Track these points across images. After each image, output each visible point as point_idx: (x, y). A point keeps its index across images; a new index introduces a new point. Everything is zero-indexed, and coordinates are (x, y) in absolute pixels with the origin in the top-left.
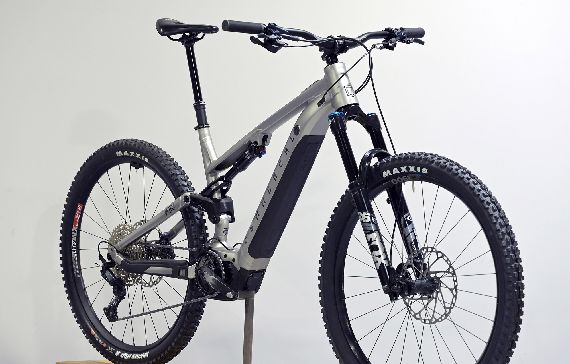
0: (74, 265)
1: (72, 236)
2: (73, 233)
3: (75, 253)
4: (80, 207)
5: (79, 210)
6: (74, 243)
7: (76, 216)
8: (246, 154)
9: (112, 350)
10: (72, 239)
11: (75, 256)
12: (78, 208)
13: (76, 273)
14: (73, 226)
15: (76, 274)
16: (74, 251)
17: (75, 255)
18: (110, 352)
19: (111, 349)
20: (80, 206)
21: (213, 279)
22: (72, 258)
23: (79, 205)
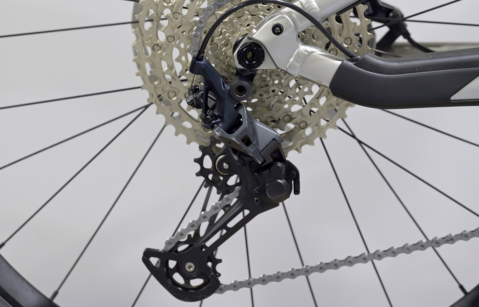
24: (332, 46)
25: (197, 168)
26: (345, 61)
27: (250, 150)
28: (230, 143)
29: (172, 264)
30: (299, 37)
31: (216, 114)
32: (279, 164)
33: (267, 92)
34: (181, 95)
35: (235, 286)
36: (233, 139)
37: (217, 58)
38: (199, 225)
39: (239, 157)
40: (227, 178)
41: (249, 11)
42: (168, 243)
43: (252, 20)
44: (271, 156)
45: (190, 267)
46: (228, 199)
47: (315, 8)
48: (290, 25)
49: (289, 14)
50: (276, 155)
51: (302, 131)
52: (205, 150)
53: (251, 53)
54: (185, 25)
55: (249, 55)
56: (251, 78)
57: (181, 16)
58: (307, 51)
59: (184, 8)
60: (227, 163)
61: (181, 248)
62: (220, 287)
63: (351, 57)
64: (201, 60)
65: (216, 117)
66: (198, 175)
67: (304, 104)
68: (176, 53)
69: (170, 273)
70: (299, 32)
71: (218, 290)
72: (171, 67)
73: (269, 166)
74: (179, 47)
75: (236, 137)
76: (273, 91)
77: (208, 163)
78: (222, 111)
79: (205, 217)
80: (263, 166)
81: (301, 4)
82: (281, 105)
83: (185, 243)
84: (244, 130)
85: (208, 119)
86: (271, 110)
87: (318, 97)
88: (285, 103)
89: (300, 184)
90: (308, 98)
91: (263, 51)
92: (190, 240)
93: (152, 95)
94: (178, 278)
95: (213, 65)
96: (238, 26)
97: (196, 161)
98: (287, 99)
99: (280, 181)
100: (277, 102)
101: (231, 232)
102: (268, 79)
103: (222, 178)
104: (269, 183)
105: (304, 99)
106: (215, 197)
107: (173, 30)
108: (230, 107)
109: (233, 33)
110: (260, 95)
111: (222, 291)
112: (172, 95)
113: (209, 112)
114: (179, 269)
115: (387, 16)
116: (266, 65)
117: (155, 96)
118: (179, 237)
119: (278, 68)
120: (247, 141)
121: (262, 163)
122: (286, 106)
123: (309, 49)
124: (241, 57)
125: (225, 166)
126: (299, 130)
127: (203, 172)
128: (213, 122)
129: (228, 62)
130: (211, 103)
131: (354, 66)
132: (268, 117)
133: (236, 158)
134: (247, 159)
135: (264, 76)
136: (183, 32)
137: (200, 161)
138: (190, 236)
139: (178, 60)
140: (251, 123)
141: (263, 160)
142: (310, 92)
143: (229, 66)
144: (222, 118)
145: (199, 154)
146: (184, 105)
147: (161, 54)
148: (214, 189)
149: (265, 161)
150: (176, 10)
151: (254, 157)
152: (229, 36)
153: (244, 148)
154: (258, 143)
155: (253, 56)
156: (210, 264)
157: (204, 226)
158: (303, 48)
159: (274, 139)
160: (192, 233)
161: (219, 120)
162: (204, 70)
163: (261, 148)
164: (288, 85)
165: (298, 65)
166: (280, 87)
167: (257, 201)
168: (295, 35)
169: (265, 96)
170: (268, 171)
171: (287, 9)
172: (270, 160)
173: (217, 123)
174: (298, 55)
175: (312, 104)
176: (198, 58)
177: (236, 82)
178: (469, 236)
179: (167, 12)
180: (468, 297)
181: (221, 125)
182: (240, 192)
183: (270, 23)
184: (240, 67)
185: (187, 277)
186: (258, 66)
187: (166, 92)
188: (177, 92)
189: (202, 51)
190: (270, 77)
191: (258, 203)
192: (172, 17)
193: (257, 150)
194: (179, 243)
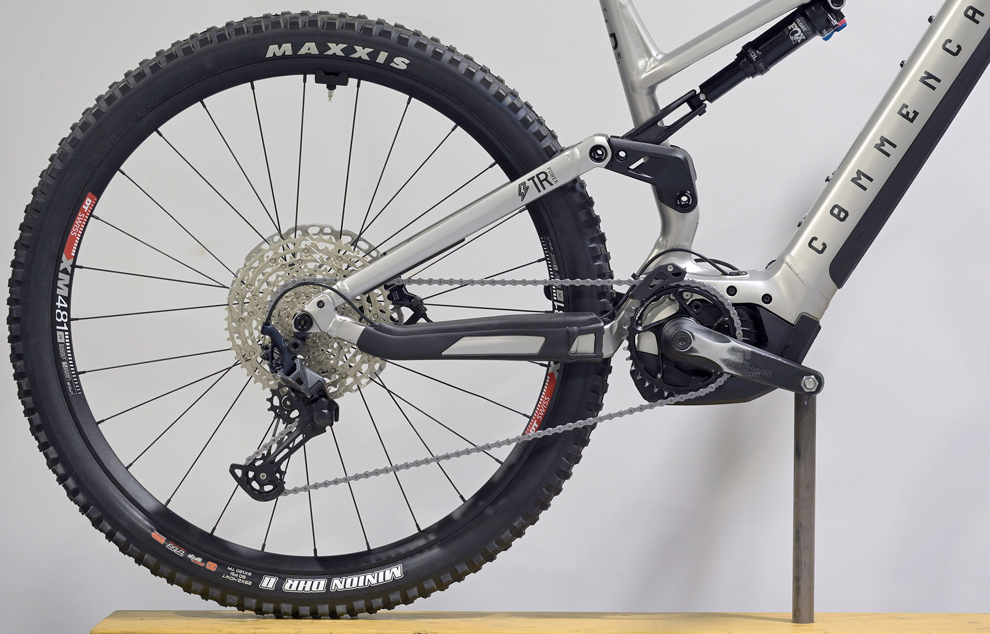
0: (64, 363)
1: (59, 285)
2: (61, 275)
3: (64, 331)
4: (88, 204)
5: (86, 211)
6: (61, 302)
7: (76, 228)
8: (797, 29)
9: (244, 577)
10: (59, 291)
11: (65, 339)
12: (84, 207)
13: (71, 382)
14: (64, 258)
15: (72, 386)
16: (62, 324)
17: (65, 335)
18: (239, 581)
19: (240, 576)
20: (90, 201)
21: (733, 350)
22: (55, 344)
23: (88, 199)
24: (363, 320)
25: (269, 405)
26: (368, 327)
27: (302, 388)
28: (288, 383)
29: (251, 474)
30: (336, 310)
31: (279, 363)
32: (324, 399)
33: (318, 351)
34: (257, 354)
35: (296, 491)
36: (290, 379)
37: (282, 326)
38: (270, 446)
39: (296, 394)
40: (290, 412)
41: (304, 294)
42: (248, 459)
43: (306, 300)
44: (318, 394)
45: (263, 476)
46: (290, 428)
47: (347, 290)
48: (330, 301)
49: (329, 294)
50: (321, 393)
51: (344, 380)
52: (274, 392)
53: (303, 321)
54: (261, 304)
55: (303, 322)
56: (304, 339)
57: (258, 297)
58: (341, 319)
59: (260, 292)
60: (289, 401)
61: (258, 463)
62: (285, 491)
63: (372, 323)
64: (269, 325)
65: (279, 365)
66: (269, 410)
67: (345, 360)
68: (255, 324)
69: (249, 481)
70: (336, 306)
71: (283, 493)
72: (251, 334)
73: (315, 400)
74: (257, 320)
75: (291, 378)
76: (322, 350)
77: (276, 402)
78: (283, 360)
79: (274, 440)
80: (311, 399)
81: (338, 287)
82: (329, 361)
83: (260, 459)
84: (297, 374)
85: (273, 366)
86: (321, 364)
87: (354, 356)
88: (331, 359)
89: (339, 414)
90: (348, 356)
91: (312, 320)
92: (263, 457)
93: (238, 354)
94: (255, 485)
95: (280, 332)
96: (297, 304)
97: (268, 400)
98: (332, 356)
99: (324, 411)
100: (325, 358)
101: (293, 451)
102: (318, 341)
103: (286, 413)
104: (316, 412)
105: (345, 356)
106: (282, 427)
107: (253, 307)
108: (288, 357)
109: (293, 308)
110: (313, 353)
111: (286, 494)
112: (252, 354)
113: (274, 361)
114: (255, 478)
115: (410, 301)
116: (313, 330)
117: (240, 355)
118: (256, 455)
119: (322, 331)
120: (300, 381)
121: (311, 398)
122: (332, 362)
123: (343, 318)
124: (297, 323)
125: (288, 403)
126: (342, 379)
127: (273, 408)
128: (277, 368)
129: (289, 328)
130: (276, 356)
131: (374, 330)
132: (319, 369)
133: (293, 394)
134: (301, 395)
135: (314, 338)
136: (259, 309)
137: (270, 400)
138: (263, 454)
139: (256, 328)
140: (303, 369)
141: (311, 395)
142: (349, 352)
143: (290, 331)
144: (282, 365)
145: (270, 396)
146: (259, 359)
147: (244, 325)
148: (281, 420)
149: (312, 396)
150: (255, 293)
151: (305, 393)
152: (290, 311)
153: (298, 386)
154: (307, 383)
155: (305, 323)
156: (278, 475)
157: (274, 447)
158: (339, 317)
159: (319, 381)
160: (265, 452)
161: (280, 367)
162: (270, 332)
163: (310, 387)
164: (333, 346)
165: (335, 329)
166: (327, 347)
167: (310, 427)
168: (333, 308)
169: (316, 354)
170: (315, 404)
171: (328, 291)
172: (316, 396)
173: (279, 369)
174: (336, 322)
175: (351, 361)
176: (267, 323)
177: (293, 340)
178: (460, 454)
179: (249, 295)
180: (466, 503)
181: (282, 370)
182: (299, 422)
183: (316, 300)
184: (296, 331)
185: (262, 485)
186: (309, 328)
187: (248, 351)
188: (255, 351)
189: (269, 319)
190: (319, 339)
191: (310, 429)
192: (252, 298)
193: (307, 387)
194: (256, 460)
